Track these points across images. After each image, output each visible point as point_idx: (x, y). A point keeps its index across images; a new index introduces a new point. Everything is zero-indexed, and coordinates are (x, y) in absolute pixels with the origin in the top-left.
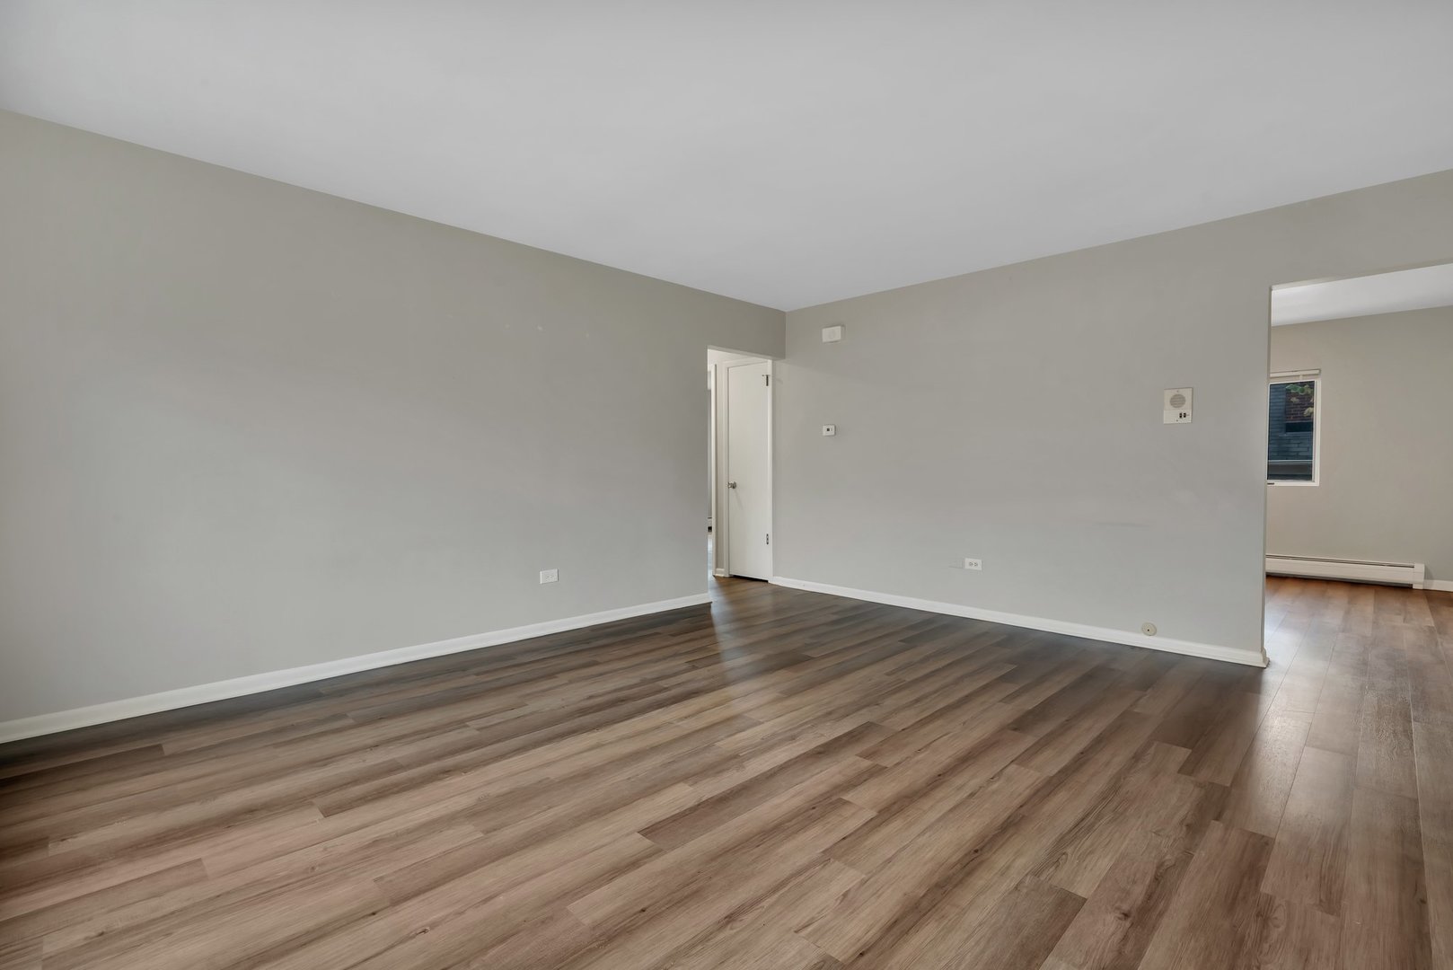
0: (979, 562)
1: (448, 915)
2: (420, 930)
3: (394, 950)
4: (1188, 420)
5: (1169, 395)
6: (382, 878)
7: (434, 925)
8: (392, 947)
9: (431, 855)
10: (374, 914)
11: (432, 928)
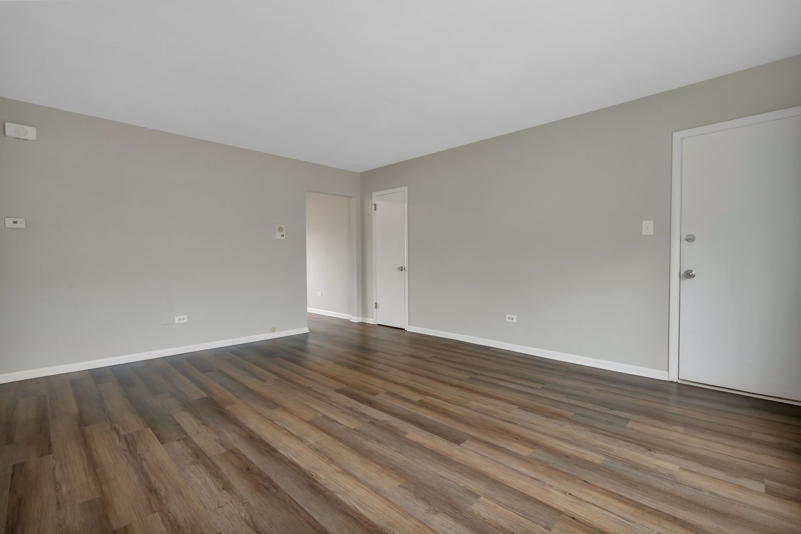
0: (186, 317)
1: (555, 490)
2: (570, 496)
3: (588, 501)
4: (284, 238)
5: (277, 226)
6: (546, 528)
7: (565, 493)
8: (587, 502)
9: (511, 513)
10: (574, 518)
11: (567, 492)
